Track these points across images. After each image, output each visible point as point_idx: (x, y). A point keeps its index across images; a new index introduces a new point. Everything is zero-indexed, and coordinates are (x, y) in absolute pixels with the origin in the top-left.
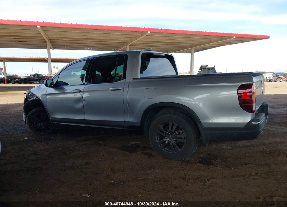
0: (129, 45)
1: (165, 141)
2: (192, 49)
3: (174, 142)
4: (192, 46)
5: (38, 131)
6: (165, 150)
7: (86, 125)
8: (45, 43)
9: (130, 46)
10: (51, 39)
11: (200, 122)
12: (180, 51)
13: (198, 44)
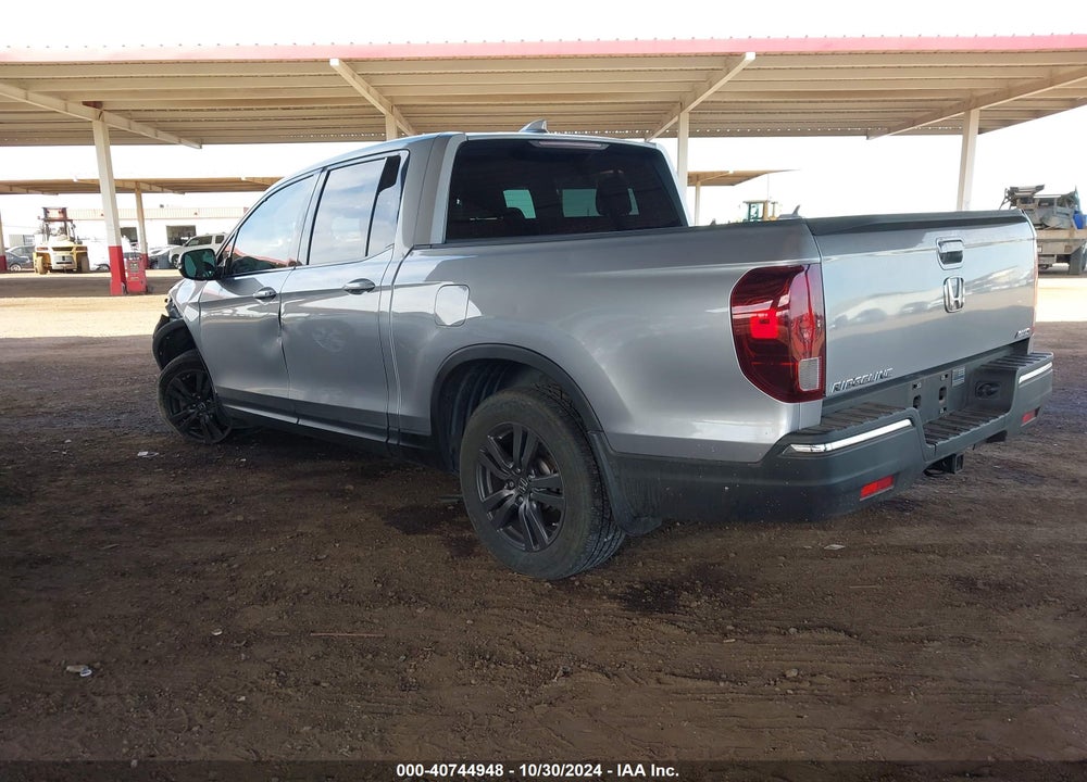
0: (690, 113)
1: (505, 499)
2: (968, 115)
3: (531, 506)
4: (967, 103)
5: (192, 432)
6: (507, 532)
7: (294, 420)
8: (380, 121)
9: (697, 117)
10: (402, 105)
11: (600, 431)
12: (926, 127)
13: (995, 94)
